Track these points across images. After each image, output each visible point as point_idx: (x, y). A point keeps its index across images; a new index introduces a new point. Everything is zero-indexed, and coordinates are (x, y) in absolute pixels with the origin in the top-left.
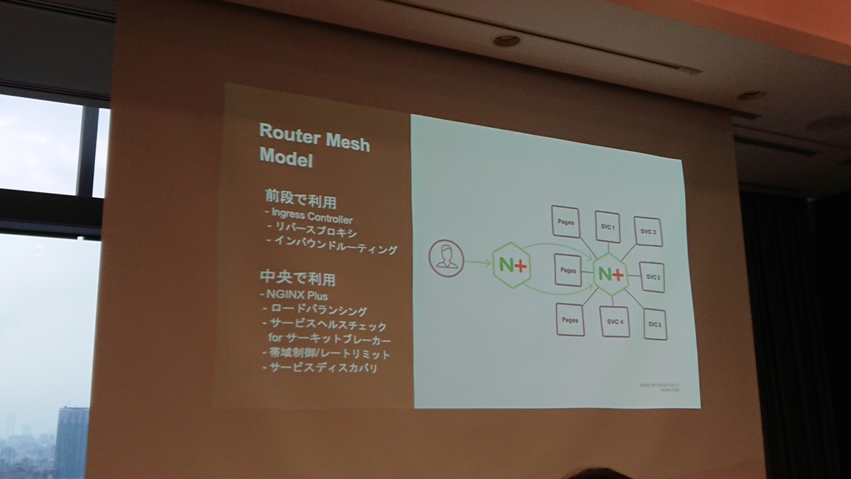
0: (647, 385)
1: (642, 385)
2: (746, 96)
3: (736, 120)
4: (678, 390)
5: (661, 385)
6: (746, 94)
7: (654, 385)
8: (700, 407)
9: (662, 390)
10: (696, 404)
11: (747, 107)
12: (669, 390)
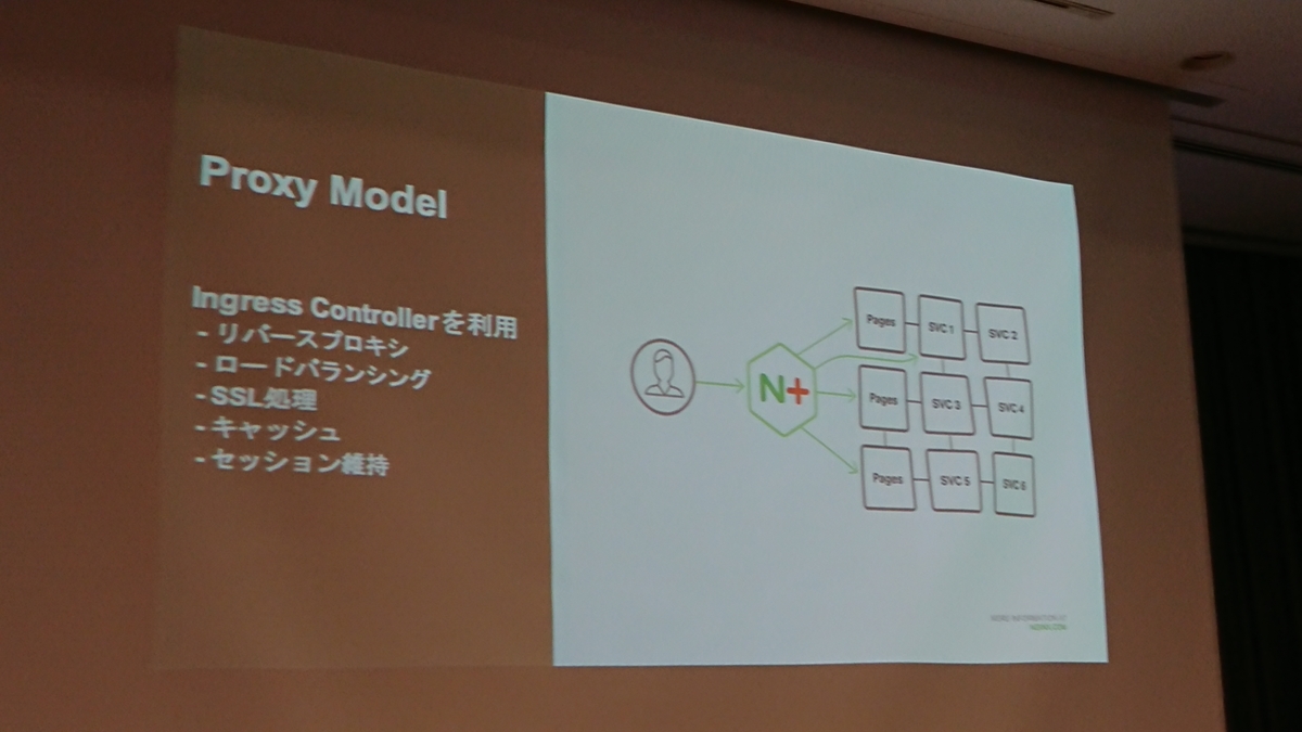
0: (1004, 618)
1: (994, 618)
2: (1195, 62)
3: (1177, 107)
4: (1064, 627)
5: (1033, 618)
6: (1197, 58)
7: (1016, 618)
8: (1104, 659)
9: (1033, 627)
10: (1100, 655)
11: (1198, 82)
12: (1045, 627)
